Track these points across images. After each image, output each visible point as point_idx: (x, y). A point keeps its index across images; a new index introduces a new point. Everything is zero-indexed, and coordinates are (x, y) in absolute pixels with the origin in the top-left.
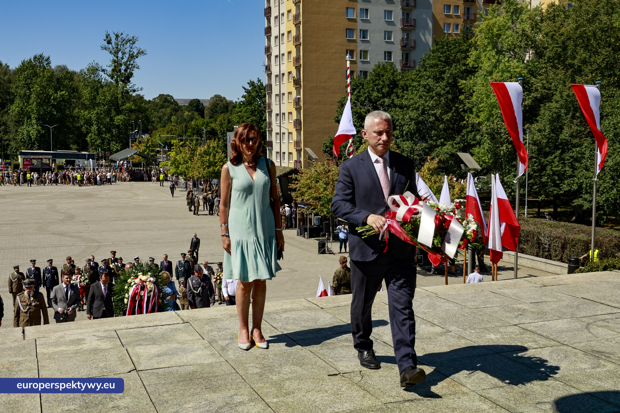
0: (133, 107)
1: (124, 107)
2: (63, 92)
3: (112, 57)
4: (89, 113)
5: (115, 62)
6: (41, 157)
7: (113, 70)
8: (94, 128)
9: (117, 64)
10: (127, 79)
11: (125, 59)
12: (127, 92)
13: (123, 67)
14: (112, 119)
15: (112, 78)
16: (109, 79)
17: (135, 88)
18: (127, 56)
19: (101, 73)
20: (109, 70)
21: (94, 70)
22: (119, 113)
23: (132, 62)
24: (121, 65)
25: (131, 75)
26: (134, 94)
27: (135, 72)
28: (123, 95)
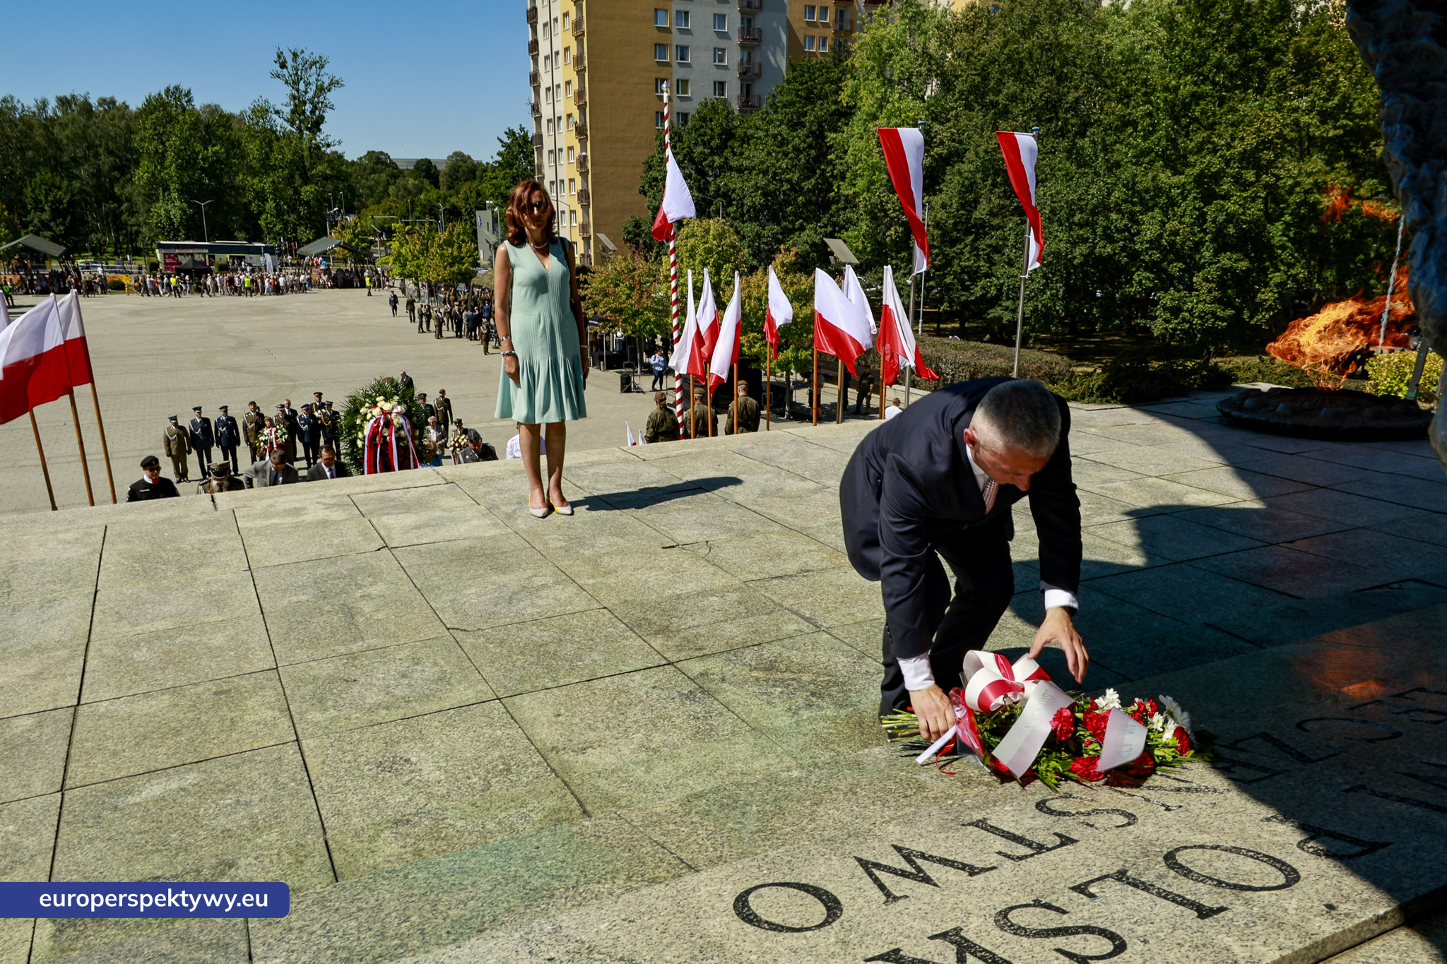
0: (328, 172)
1: (314, 172)
2: (217, 148)
3: (289, 90)
4: (261, 182)
5: (294, 98)
6: (191, 251)
7: (293, 112)
8: (270, 205)
9: (298, 103)
10: (316, 125)
11: (310, 95)
12: (318, 148)
13: (308, 107)
14: (297, 192)
15: (292, 124)
16: (289, 127)
17: (330, 141)
18: (313, 87)
19: (275, 117)
20: (287, 111)
21: (262, 112)
22: (307, 180)
23: (321, 99)
24: (305, 103)
25: (321, 119)
26: (328, 151)
27: (328, 115)
28: (311, 153)
